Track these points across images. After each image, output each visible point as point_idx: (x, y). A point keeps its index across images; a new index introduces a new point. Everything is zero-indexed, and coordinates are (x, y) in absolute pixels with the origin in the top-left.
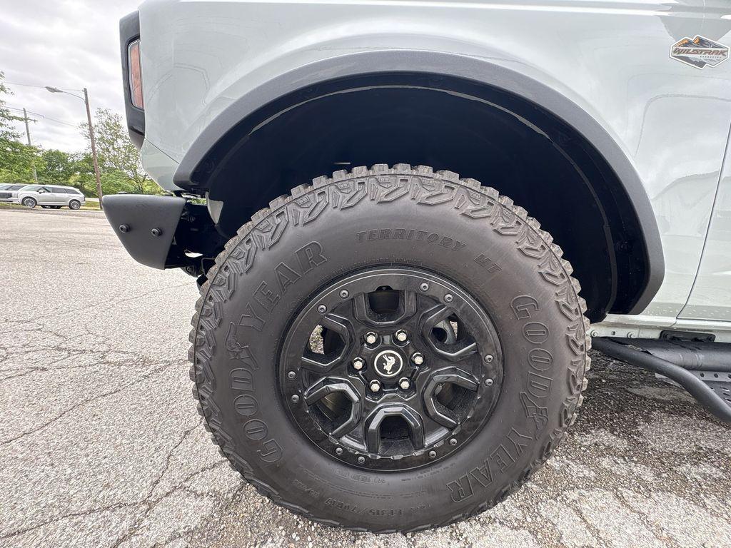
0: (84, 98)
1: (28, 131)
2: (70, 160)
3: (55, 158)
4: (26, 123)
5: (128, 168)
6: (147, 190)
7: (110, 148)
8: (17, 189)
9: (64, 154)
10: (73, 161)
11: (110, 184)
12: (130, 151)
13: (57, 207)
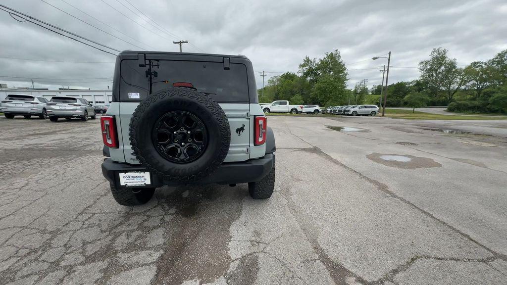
0: (388, 57)
13: (366, 115)
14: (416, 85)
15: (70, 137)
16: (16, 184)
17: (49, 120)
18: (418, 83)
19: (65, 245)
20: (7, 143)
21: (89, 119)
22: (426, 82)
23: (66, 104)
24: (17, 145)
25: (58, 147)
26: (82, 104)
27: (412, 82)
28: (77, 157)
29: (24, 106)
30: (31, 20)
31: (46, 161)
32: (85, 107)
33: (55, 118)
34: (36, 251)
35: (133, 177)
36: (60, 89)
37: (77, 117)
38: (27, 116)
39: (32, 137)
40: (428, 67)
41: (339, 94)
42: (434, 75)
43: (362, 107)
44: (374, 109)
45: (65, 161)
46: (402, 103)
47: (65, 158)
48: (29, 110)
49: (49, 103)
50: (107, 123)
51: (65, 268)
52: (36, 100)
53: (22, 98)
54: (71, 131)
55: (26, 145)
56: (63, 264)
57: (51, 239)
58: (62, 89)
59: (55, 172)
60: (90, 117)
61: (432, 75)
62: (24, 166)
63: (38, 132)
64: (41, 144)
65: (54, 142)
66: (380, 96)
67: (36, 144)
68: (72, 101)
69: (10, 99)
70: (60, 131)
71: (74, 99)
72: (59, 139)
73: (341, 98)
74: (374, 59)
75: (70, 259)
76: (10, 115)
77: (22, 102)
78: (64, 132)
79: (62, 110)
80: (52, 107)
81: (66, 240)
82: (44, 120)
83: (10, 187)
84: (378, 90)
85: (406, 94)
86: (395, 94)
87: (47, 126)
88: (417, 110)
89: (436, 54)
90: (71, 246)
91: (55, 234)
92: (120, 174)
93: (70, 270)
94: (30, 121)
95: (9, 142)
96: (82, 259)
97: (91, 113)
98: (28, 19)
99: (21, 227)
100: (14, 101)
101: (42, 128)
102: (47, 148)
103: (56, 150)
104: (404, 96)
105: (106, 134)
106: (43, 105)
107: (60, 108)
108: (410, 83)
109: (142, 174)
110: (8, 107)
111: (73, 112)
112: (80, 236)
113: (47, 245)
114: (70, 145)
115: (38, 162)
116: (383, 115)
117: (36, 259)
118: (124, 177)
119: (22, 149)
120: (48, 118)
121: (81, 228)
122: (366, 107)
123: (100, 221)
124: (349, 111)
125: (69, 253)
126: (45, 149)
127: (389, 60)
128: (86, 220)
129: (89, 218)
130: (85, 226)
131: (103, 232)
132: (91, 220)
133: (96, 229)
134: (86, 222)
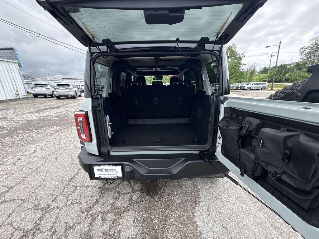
13: (257, 90)
14: (296, 66)
15: (66, 111)
16: (29, 151)
17: (56, 98)
18: (298, 64)
19: (51, 230)
20: (30, 116)
21: (77, 97)
22: (305, 63)
23: (64, 88)
24: (36, 116)
25: (58, 118)
26: (73, 88)
27: (293, 63)
28: (69, 127)
29: (43, 90)
30: (40, 36)
31: (50, 130)
32: (74, 90)
33: (59, 97)
35: (106, 170)
36: (62, 78)
37: (70, 96)
38: (45, 96)
39: (45, 111)
40: (308, 51)
41: (239, 75)
42: (312, 57)
43: (254, 84)
44: (264, 85)
45: (61, 130)
46: (284, 79)
47: (61, 127)
48: (45, 93)
49: (55, 88)
50: (80, 119)
52: (49, 86)
53: (41, 86)
54: (67, 106)
55: (41, 117)
57: (41, 218)
58: (64, 78)
59: (54, 140)
60: (78, 96)
61: (310, 58)
62: (37, 134)
63: (49, 107)
64: (49, 116)
65: (57, 114)
66: (266, 75)
67: (46, 116)
68: (67, 86)
69: (35, 86)
70: (61, 106)
71: (69, 85)
72: (59, 112)
73: (240, 78)
74: (267, 47)
76: (36, 96)
77: (41, 88)
78: (63, 107)
79: (62, 92)
80: (57, 90)
81: (52, 221)
82: (53, 98)
83: (24, 153)
84: (265, 71)
85: (287, 72)
86: (278, 73)
87: (54, 102)
89: (314, 40)
90: (56, 231)
91: (46, 210)
92: (94, 167)
94: (46, 99)
95: (32, 115)
97: (79, 93)
98: (38, 35)
99: (22, 200)
100: (37, 88)
101: (51, 104)
102: (52, 119)
103: (57, 120)
104: (285, 74)
105: (81, 129)
106: (52, 89)
107: (61, 91)
108: (291, 65)
109: (114, 167)
110: (34, 91)
111: (68, 93)
113: (37, 228)
114: (66, 117)
115: (45, 130)
116: (272, 89)
118: (98, 170)
119: (38, 120)
120: (55, 97)
121: (66, 205)
122: (258, 84)
123: (81, 196)
124: (244, 87)
126: (51, 120)
127: (279, 47)
128: (70, 194)
129: (73, 192)
130: (69, 203)
131: (82, 212)
132: (74, 194)
133: (77, 207)
134: (70, 197)
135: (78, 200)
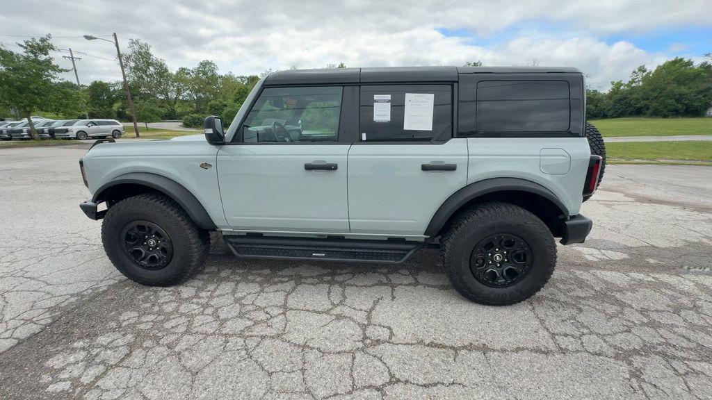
0: (114, 42)
1: (75, 67)
2: (112, 89)
3: (98, 89)
4: (73, 61)
5: (161, 93)
6: (178, 111)
7: (144, 76)
8: (71, 124)
9: (106, 84)
10: (114, 90)
11: (145, 110)
12: (161, 77)
27: (117, 83)
34: (663, 355)
51: (648, 316)
56: (645, 320)
57: (636, 352)
74: (88, 37)
75: (637, 318)
81: (623, 336)
85: (114, 101)
88: (150, 125)
91: (624, 355)
93: (643, 311)
96: (627, 311)
112: (605, 327)
113: (647, 350)
117: (668, 344)
121: (591, 333)
122: (96, 125)
125: (633, 322)
128: (573, 336)
129: (566, 335)
130: (586, 331)
131: (581, 310)
132: (568, 332)
133: (582, 318)
134: (578, 334)
135: (572, 321)
